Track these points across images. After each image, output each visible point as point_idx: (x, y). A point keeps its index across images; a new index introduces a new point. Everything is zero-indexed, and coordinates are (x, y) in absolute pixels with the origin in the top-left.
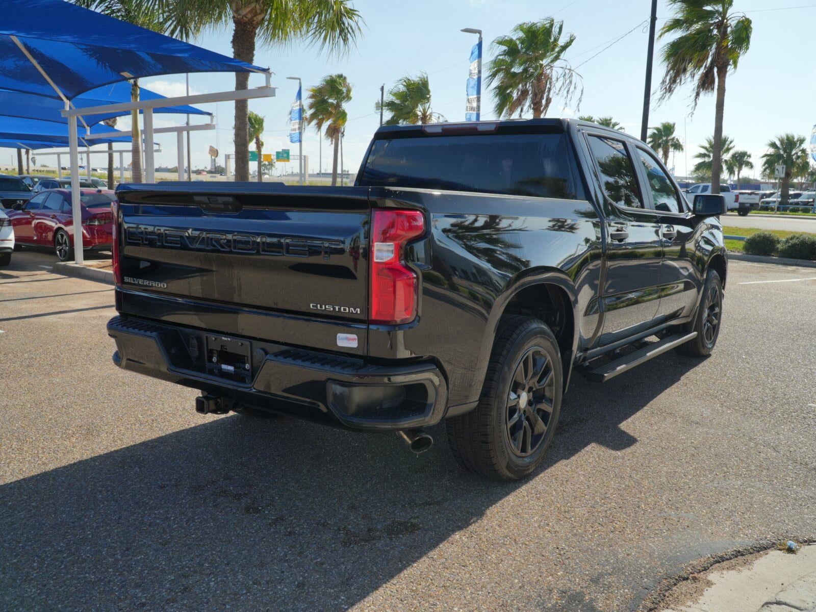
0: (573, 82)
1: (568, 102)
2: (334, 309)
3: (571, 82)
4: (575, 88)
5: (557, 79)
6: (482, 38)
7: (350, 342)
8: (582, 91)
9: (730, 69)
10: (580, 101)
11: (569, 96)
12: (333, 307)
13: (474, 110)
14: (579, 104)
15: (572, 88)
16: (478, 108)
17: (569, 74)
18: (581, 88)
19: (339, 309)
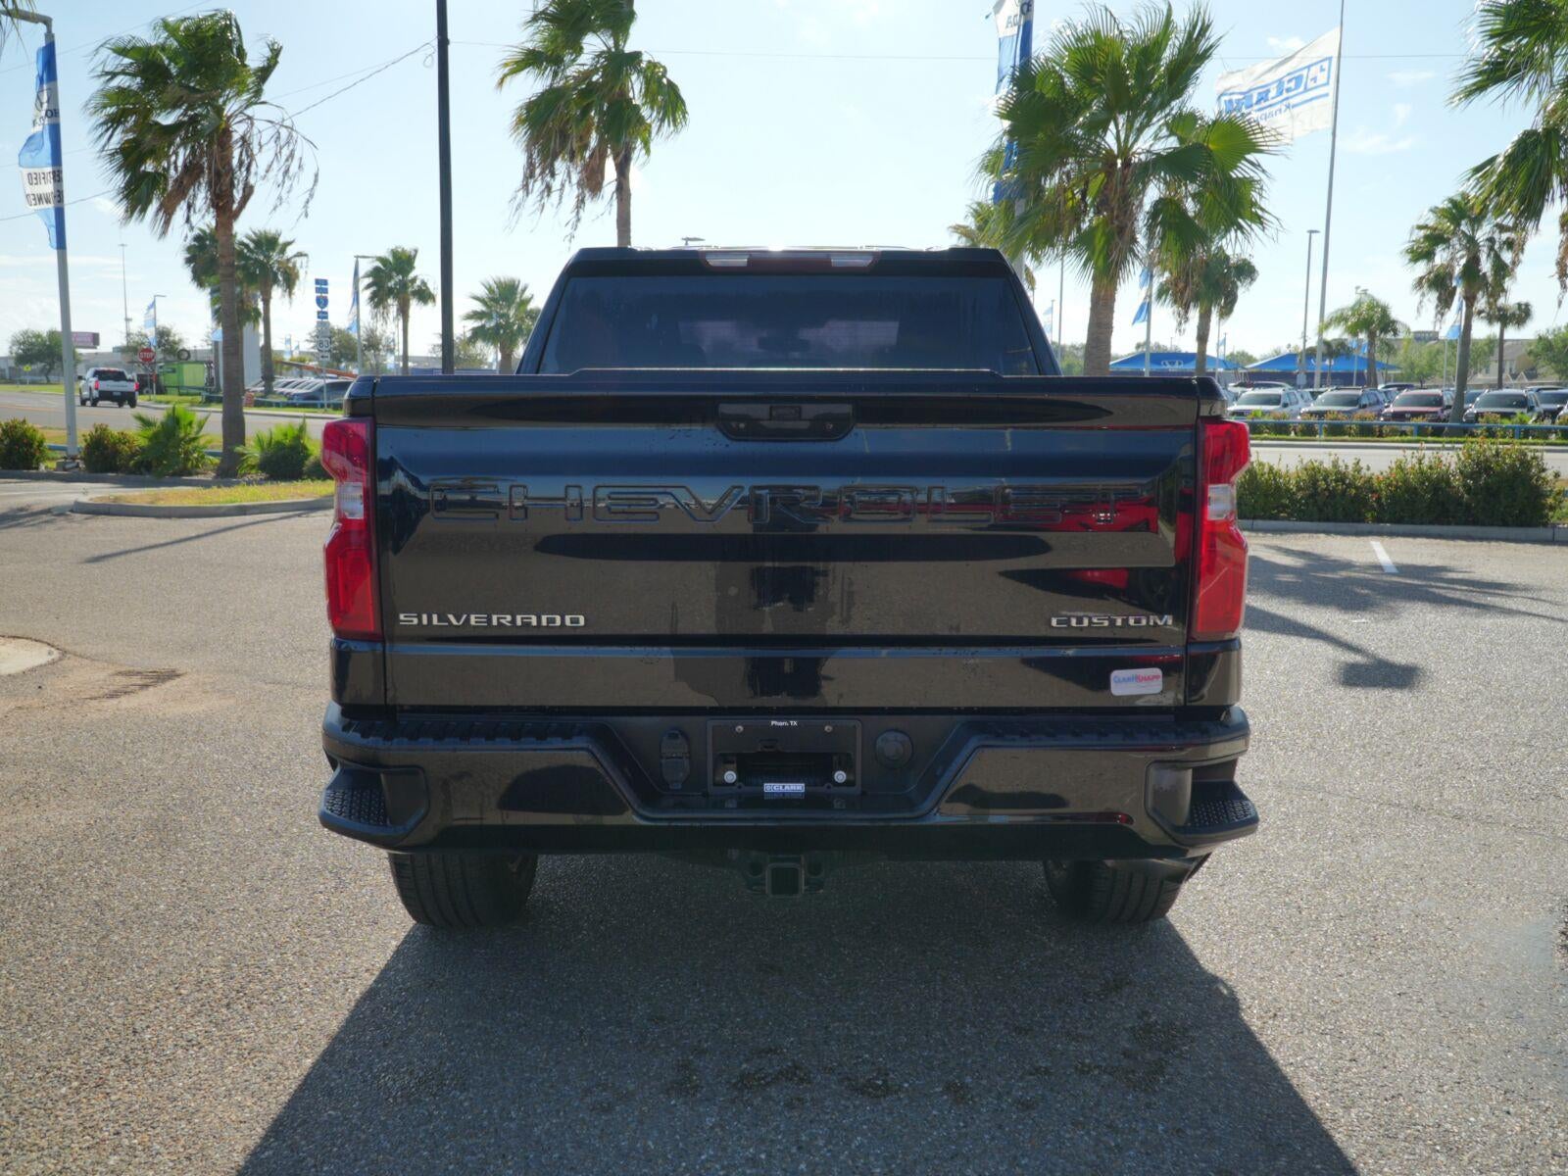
0: (297, 155)
1: (284, 196)
2: (1112, 622)
3: (291, 155)
4: (300, 167)
5: (261, 146)
6: (53, 36)
7: (1144, 683)
8: (316, 176)
9: (638, 155)
10: (311, 196)
11: (288, 183)
12: (1110, 620)
13: (48, 201)
14: (307, 202)
15: (294, 168)
16: (59, 195)
17: (286, 136)
18: (314, 171)
19: (1125, 621)
